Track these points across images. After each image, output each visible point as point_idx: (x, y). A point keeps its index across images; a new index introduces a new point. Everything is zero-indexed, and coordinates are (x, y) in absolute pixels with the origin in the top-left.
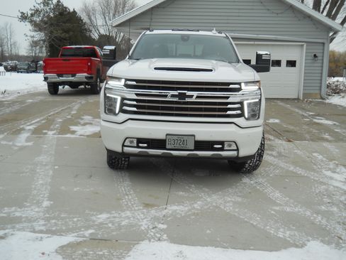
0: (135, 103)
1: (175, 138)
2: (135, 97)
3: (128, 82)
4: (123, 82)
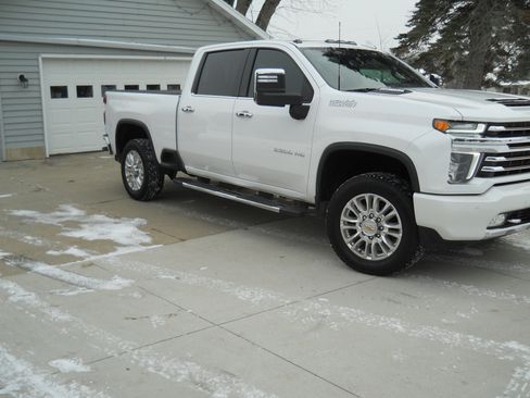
0: (503, 159)
2: (507, 150)
3: (492, 128)
4: (481, 128)
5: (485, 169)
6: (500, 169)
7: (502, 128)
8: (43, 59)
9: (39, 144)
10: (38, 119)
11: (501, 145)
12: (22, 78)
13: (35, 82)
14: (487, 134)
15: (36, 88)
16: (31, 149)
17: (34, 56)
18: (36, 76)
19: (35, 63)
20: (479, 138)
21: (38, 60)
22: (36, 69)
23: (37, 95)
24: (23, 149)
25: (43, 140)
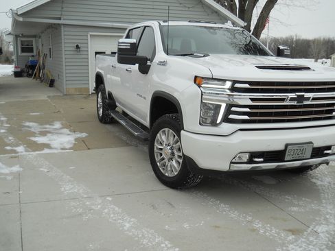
0: (247, 110)
1: (296, 147)
2: (250, 103)
3: (237, 85)
4: (228, 84)
5: (231, 116)
6: (246, 117)
7: (247, 86)
8: (91, 35)
9: (86, 86)
10: (86, 71)
11: (245, 99)
12: (77, 46)
13: (86, 49)
14: (233, 89)
15: (86, 53)
16: (81, 88)
17: (85, 34)
18: (85, 45)
19: (85, 37)
20: (229, 92)
21: (87, 36)
22: (86, 41)
23: (86, 57)
24: (76, 89)
25: (88, 84)
